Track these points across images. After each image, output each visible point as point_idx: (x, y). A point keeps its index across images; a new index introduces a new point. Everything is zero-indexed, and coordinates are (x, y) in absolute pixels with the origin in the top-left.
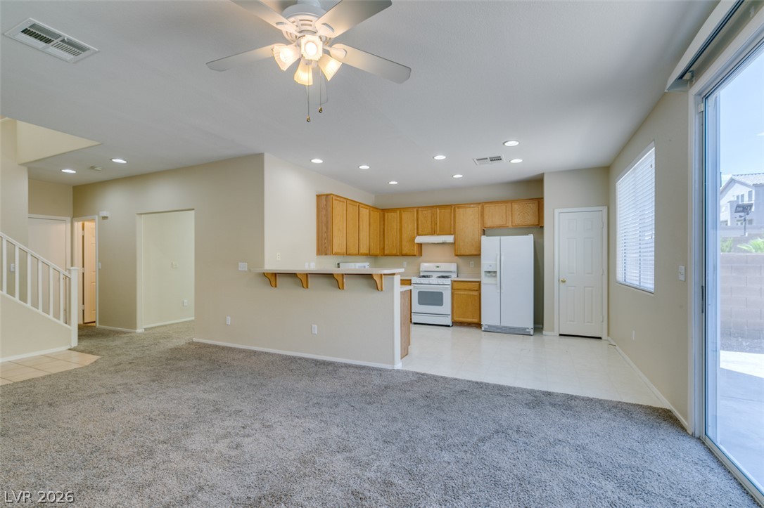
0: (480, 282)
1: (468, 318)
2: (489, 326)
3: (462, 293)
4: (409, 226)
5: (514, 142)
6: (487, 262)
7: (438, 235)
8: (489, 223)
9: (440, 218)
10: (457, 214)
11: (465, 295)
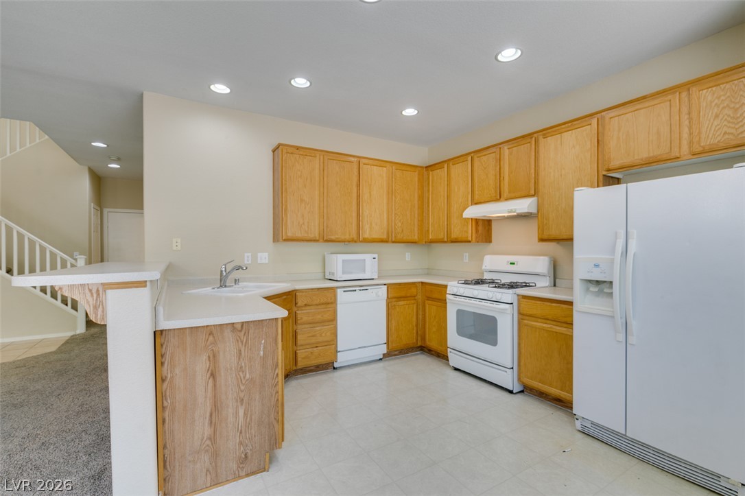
0: (571, 303)
1: (551, 385)
3: (538, 324)
4: (461, 189)
6: (587, 256)
7: (507, 199)
8: (618, 157)
9: (509, 165)
10: (542, 155)
11: (543, 329)
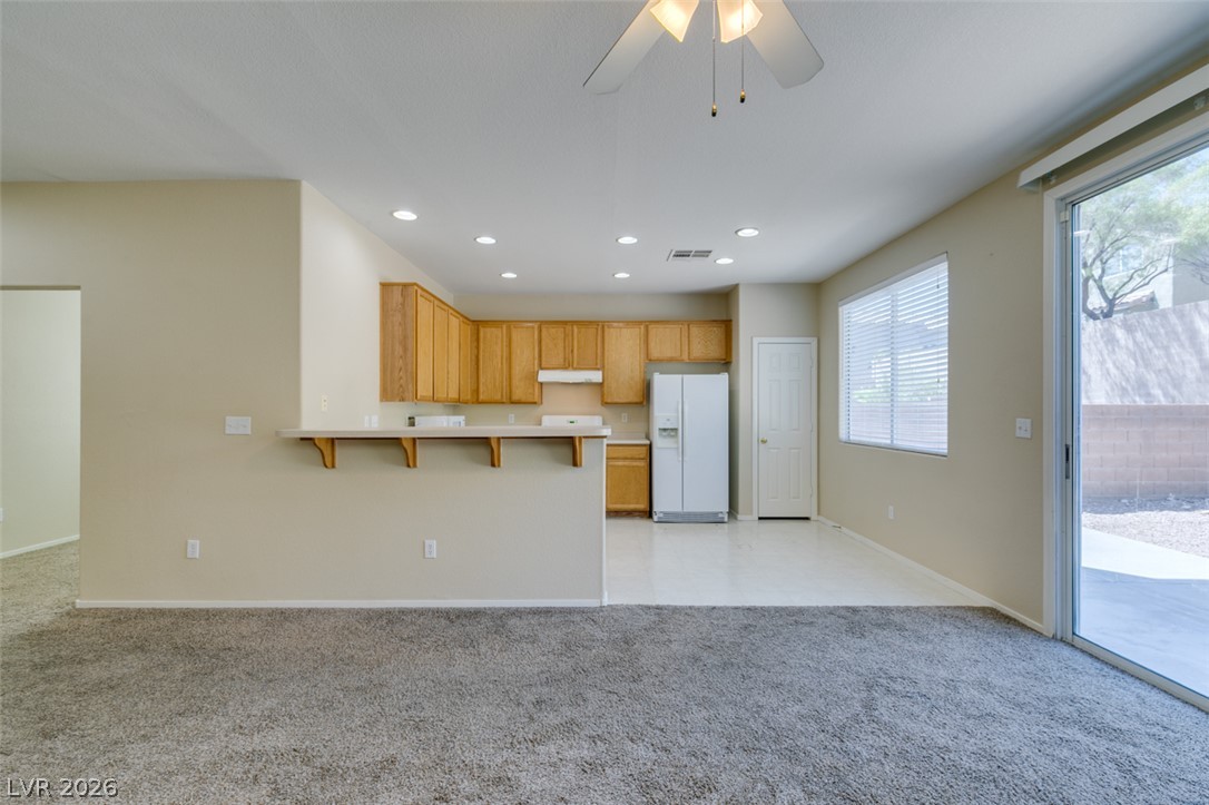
0: (650, 446)
1: (630, 503)
2: (665, 513)
3: (620, 463)
4: (524, 356)
5: (752, 231)
6: (662, 413)
7: (575, 369)
8: (655, 353)
9: (578, 342)
10: (606, 338)
11: (624, 466)
